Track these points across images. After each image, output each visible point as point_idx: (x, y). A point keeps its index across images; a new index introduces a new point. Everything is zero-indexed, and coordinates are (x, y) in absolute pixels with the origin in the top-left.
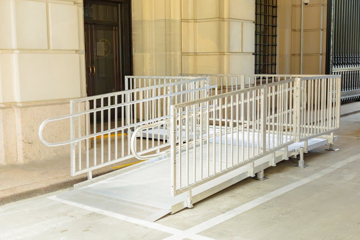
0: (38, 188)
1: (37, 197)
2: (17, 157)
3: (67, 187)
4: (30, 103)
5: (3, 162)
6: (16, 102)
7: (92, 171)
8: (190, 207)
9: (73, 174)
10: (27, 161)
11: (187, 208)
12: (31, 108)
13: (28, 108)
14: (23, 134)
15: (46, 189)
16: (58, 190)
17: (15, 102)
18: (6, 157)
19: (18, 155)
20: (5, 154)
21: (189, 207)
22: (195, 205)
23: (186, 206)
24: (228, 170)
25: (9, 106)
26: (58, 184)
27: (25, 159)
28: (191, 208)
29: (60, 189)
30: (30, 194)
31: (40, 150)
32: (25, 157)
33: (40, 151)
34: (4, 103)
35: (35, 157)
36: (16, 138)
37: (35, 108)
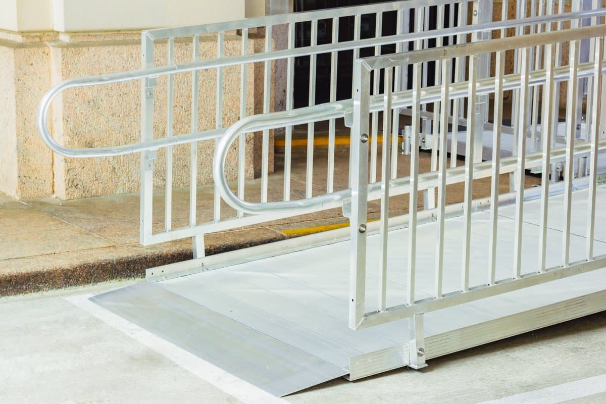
0: (45, 270)
1: (40, 292)
2: (53, 182)
3: (133, 274)
4: (93, 34)
5: (14, 193)
6: (56, 29)
7: (207, 237)
8: (416, 367)
9: (145, 240)
10: (77, 194)
11: (406, 369)
12: (92, 49)
13: (85, 49)
14: (66, 120)
15: (70, 273)
16: (104, 280)
17: (53, 31)
18: (23, 180)
19: (55, 176)
20: (20, 170)
21: (412, 366)
22: (434, 363)
23: (406, 363)
24: (568, 269)
25: (37, 40)
26: (107, 264)
27: (70, 189)
28: (420, 370)
29: (112, 278)
30: (21, 284)
31: (116, 166)
32: (72, 184)
33: (116, 170)
34: (22, 33)
35: (101, 185)
36: (52, 128)
37: (104, 50)
